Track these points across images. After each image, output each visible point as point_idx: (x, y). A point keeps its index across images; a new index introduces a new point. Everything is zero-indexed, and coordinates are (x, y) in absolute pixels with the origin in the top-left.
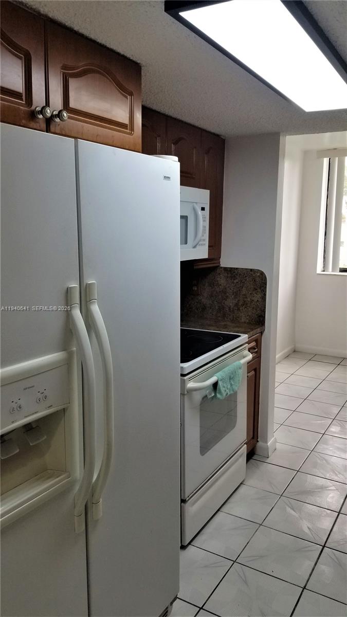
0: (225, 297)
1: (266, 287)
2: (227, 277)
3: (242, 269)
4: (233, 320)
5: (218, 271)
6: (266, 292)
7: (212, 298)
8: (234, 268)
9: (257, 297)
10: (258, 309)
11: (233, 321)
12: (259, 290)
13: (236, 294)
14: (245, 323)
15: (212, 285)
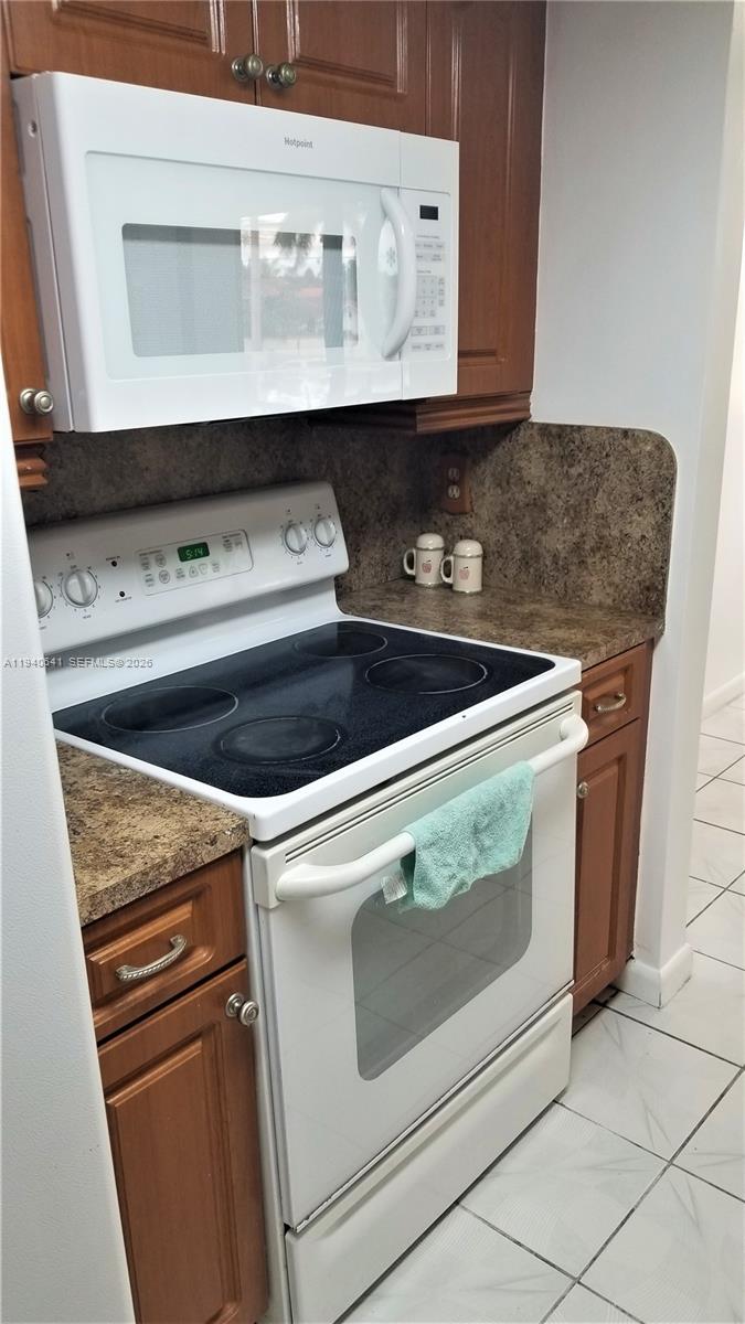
0: (542, 523)
1: (671, 494)
2: (551, 457)
3: (597, 428)
4: (565, 595)
5: (523, 435)
6: (671, 507)
7: (505, 524)
8: (572, 426)
9: (641, 525)
10: (644, 564)
11: (563, 601)
12: (648, 502)
13: (576, 513)
14: (600, 606)
15: (504, 484)
